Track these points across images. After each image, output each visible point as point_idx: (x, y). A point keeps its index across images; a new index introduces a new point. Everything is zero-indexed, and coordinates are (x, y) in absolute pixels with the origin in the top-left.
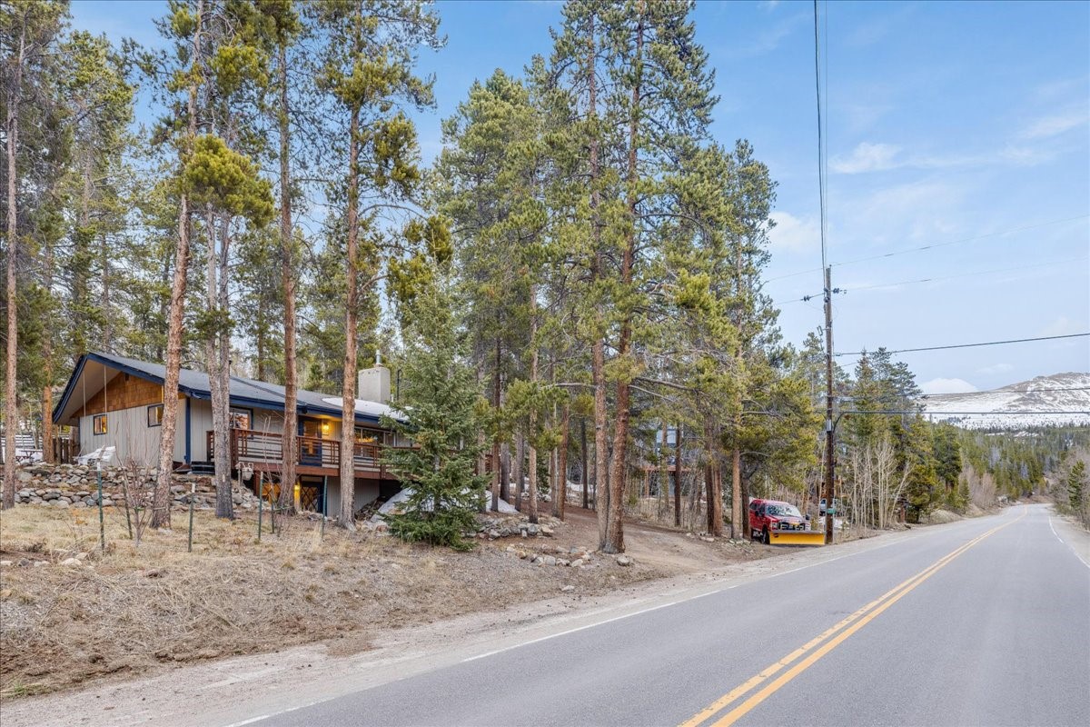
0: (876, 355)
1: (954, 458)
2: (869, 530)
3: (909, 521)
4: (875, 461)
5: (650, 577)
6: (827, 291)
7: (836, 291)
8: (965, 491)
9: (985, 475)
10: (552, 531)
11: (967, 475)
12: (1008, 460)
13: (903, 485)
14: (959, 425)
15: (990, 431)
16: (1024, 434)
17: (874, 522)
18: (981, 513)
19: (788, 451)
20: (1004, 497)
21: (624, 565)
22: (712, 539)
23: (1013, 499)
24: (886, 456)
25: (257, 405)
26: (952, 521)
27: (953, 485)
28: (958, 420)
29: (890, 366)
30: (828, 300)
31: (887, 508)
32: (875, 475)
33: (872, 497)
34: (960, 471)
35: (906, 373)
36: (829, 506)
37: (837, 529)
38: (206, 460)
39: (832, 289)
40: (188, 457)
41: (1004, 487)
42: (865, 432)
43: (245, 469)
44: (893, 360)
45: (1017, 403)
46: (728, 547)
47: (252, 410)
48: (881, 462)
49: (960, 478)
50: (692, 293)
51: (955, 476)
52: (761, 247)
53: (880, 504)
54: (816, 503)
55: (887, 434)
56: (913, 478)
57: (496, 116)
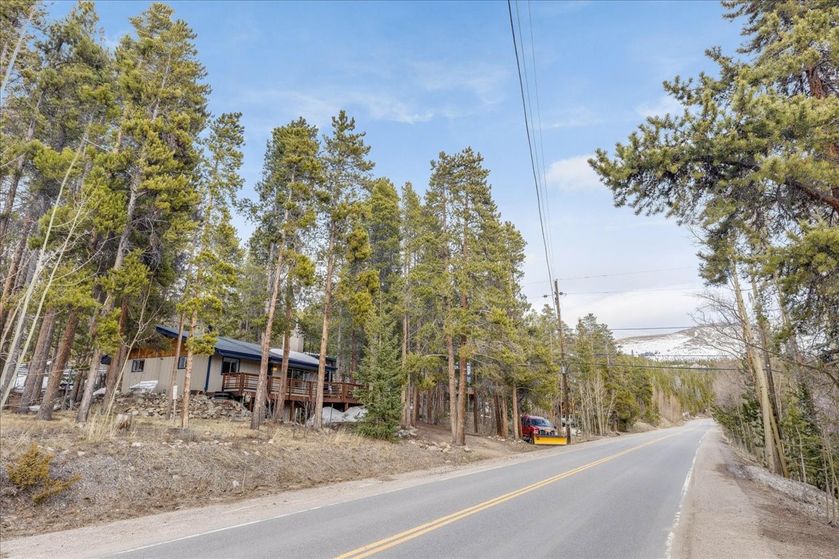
0: (587, 318)
1: (648, 385)
2: (593, 436)
3: (620, 431)
4: (593, 390)
5: (481, 458)
6: (556, 293)
7: (561, 294)
8: (657, 410)
9: (671, 396)
10: (415, 435)
11: (657, 397)
12: (686, 386)
13: (612, 406)
14: (653, 358)
15: (674, 363)
16: (696, 366)
17: (596, 430)
18: (670, 425)
19: (542, 387)
20: (687, 413)
21: (468, 452)
22: (504, 440)
23: (693, 414)
24: (599, 386)
25: (242, 357)
26: (648, 430)
27: (648, 404)
28: (652, 355)
29: (597, 325)
30: (557, 299)
31: (603, 422)
32: (594, 399)
33: (594, 413)
34: (651, 394)
35: (607, 331)
36: (567, 420)
37: (573, 435)
38: (221, 390)
39: (559, 292)
40: (206, 388)
41: (686, 406)
42: (586, 370)
43: (247, 396)
44: (598, 322)
45: (689, 343)
46: (514, 443)
47: (240, 359)
48: (597, 391)
49: (653, 399)
50: (499, 318)
51: (649, 398)
52: (519, 269)
53: (599, 419)
54: (559, 417)
55: (599, 371)
56: (618, 400)
57: (386, 208)
